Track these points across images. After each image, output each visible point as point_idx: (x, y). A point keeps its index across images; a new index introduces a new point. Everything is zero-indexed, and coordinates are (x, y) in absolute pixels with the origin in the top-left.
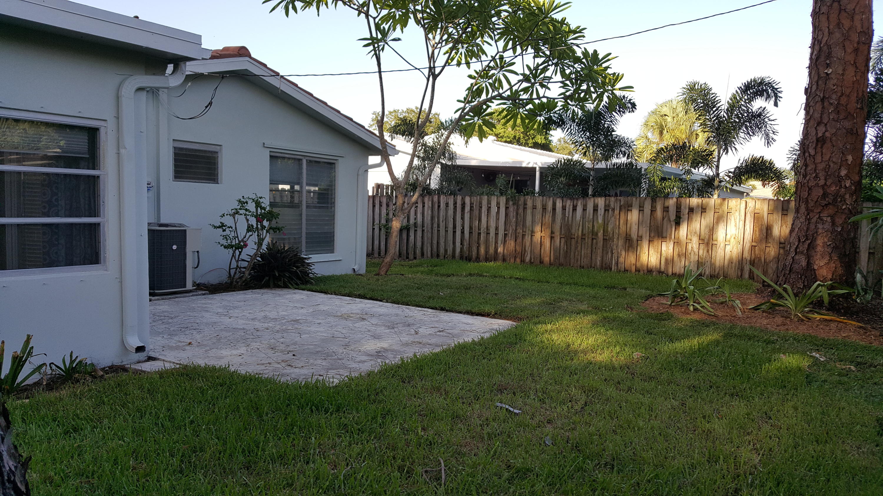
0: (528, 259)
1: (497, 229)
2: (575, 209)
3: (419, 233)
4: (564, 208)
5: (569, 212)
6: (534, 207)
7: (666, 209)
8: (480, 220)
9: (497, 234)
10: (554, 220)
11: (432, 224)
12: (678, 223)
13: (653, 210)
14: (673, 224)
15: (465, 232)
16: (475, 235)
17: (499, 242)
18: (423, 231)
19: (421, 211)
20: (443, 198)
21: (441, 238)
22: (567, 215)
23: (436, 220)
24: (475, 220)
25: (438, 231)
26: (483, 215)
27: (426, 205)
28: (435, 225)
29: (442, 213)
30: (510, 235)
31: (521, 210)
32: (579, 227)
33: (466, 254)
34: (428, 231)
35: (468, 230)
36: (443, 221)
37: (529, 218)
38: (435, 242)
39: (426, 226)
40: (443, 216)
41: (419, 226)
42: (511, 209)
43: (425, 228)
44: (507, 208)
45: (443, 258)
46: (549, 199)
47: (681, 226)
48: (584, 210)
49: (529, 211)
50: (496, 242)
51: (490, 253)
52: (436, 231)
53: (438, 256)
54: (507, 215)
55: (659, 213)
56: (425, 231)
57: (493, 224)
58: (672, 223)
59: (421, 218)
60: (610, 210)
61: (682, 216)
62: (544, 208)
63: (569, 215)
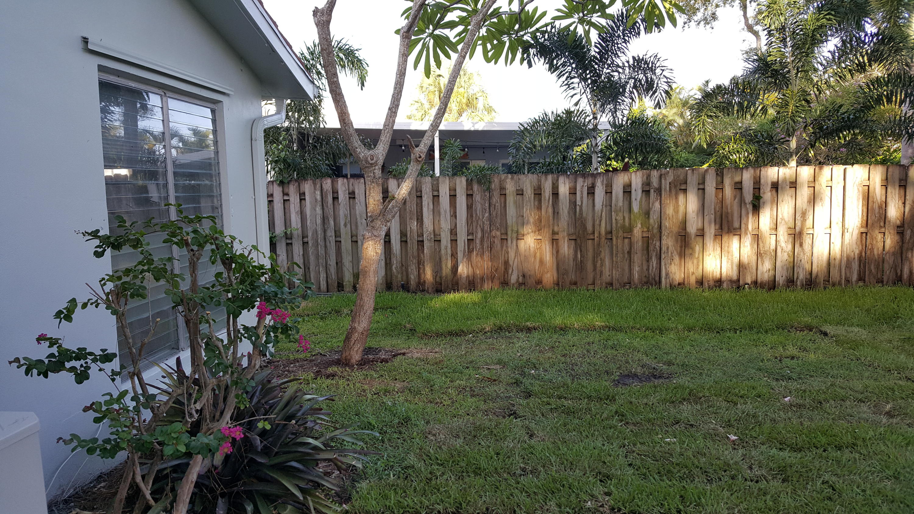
0: (513, 279)
1: (453, 232)
2: (591, 191)
3: (297, 249)
4: (573, 192)
5: (582, 198)
6: (520, 193)
7: (738, 187)
8: (420, 219)
9: (454, 241)
10: (556, 213)
11: (325, 231)
12: (756, 208)
13: (720, 188)
14: (750, 207)
15: (393, 241)
16: (413, 246)
17: (460, 255)
18: (305, 244)
19: (298, 208)
20: (343, 184)
21: (344, 255)
22: (579, 203)
23: (332, 223)
24: (411, 219)
25: (338, 243)
26: (425, 210)
27: (307, 197)
28: (331, 233)
29: (343, 211)
30: (478, 241)
31: (496, 198)
32: (600, 221)
33: (398, 278)
34: (316, 244)
35: (399, 237)
36: (345, 225)
37: (511, 211)
38: (332, 262)
39: (310, 235)
40: (346, 216)
41: (295, 236)
42: (477, 197)
43: (310, 239)
44: (469, 196)
45: (351, 289)
46: (546, 179)
47: (761, 211)
48: (609, 192)
49: (511, 199)
50: (454, 255)
51: (444, 274)
52: (333, 244)
53: (340, 287)
54: (470, 207)
55: (728, 191)
56: (310, 244)
57: (445, 225)
58: (748, 206)
59: (299, 220)
60: (652, 191)
61: (761, 195)
62: (538, 193)
63: (582, 203)
